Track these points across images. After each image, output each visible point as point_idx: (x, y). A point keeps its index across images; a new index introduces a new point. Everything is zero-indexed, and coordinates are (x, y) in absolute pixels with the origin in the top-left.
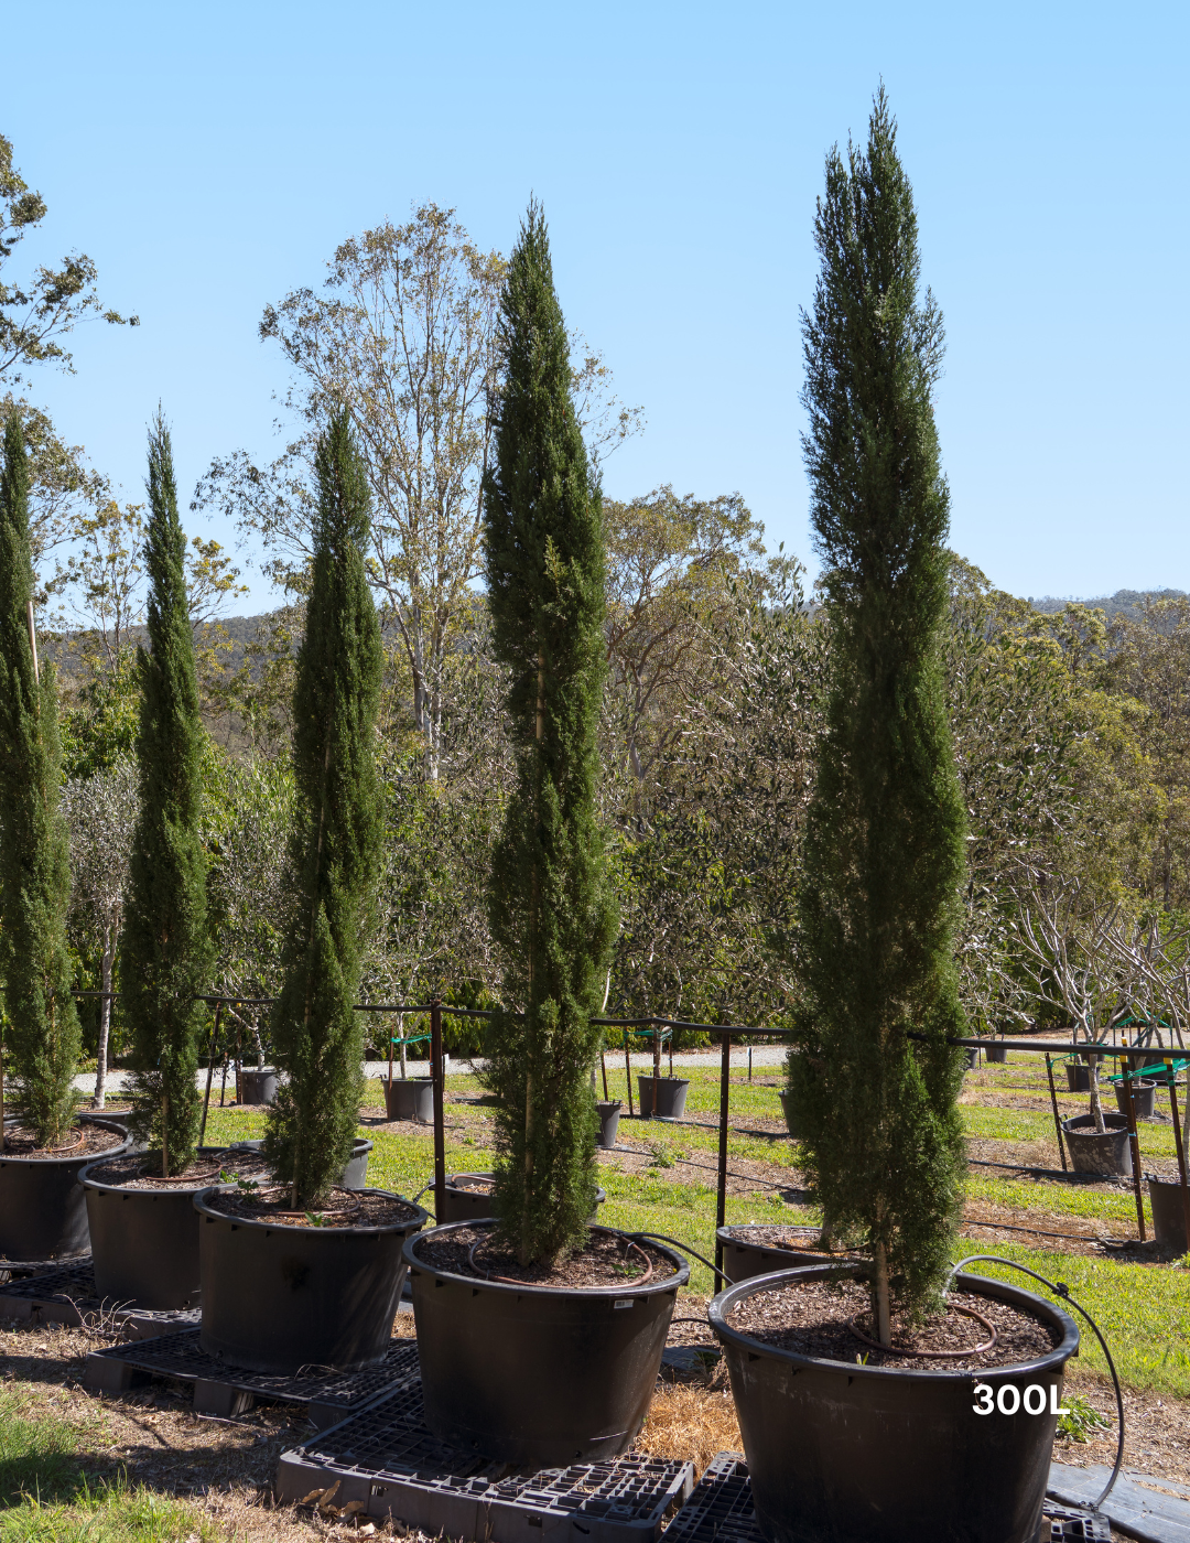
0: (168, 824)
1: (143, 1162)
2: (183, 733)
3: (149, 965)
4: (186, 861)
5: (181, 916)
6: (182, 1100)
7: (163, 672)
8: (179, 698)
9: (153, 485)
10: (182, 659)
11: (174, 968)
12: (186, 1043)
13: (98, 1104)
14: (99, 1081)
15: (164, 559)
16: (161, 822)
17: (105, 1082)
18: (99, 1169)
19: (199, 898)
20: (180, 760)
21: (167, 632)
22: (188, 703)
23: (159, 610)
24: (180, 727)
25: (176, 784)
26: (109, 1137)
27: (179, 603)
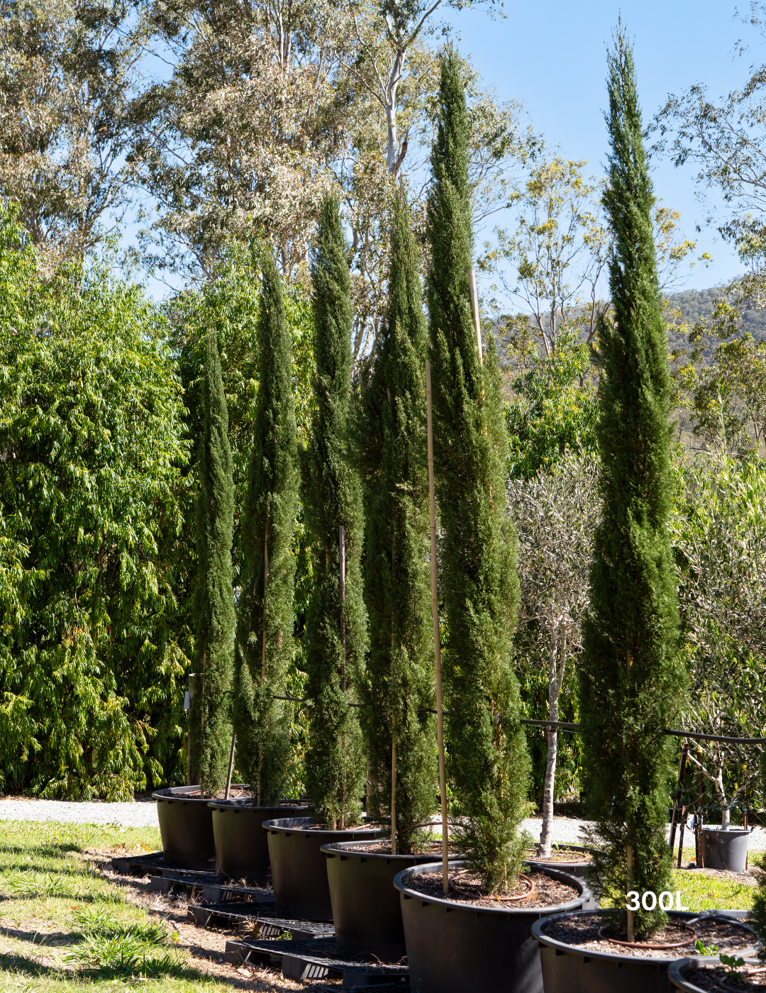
0: (634, 525)
1: (604, 922)
2: (651, 416)
3: (611, 691)
4: (656, 570)
5: (649, 634)
6: (649, 852)
7: (628, 344)
8: (647, 375)
9: (614, 117)
10: (650, 327)
11: (642, 696)
12: (655, 786)
13: (543, 852)
14: (545, 826)
15: (628, 206)
16: (626, 523)
17: (551, 828)
18: (554, 924)
19: (670, 614)
20: (649, 450)
21: (633, 297)
22: (658, 381)
23: (623, 269)
24: (648, 409)
25: (643, 478)
26: (562, 890)
27: (646, 259)
